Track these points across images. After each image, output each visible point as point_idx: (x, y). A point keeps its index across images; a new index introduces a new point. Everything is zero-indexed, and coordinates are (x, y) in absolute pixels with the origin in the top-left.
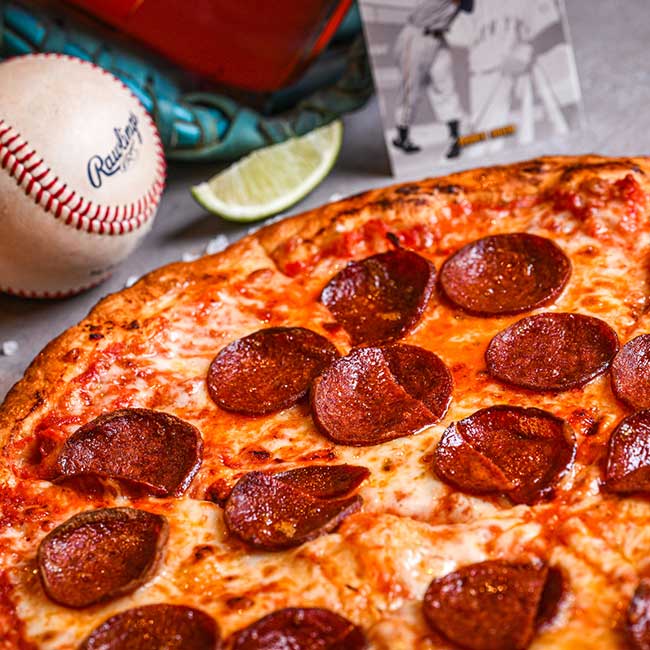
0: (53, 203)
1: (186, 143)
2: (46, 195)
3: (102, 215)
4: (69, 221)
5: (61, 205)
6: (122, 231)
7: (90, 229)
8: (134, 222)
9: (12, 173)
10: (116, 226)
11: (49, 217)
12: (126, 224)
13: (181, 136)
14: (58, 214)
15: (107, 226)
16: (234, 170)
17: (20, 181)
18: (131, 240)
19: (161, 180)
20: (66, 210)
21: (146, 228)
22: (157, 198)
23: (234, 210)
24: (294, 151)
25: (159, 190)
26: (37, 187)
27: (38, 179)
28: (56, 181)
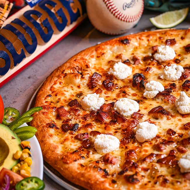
0: (113, 12)
1: (151, 6)
2: (112, 10)
3: (125, 17)
4: (117, 17)
5: (115, 13)
6: (129, 22)
7: (121, 20)
8: (132, 20)
9: (105, 3)
10: (128, 20)
11: (112, 15)
12: (130, 20)
13: (150, 4)
14: (114, 15)
15: (125, 20)
17: (107, 5)
18: (131, 25)
19: (142, 12)
20: (116, 14)
21: (136, 22)
22: (140, 16)
25: (141, 14)
26: (110, 7)
27: (111, 6)
28: (115, 7)
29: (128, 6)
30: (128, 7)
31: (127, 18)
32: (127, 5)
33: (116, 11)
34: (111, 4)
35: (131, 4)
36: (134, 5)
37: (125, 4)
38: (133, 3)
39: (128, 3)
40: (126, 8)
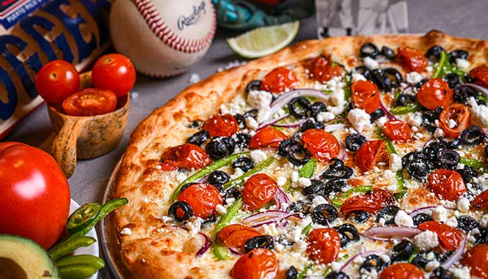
0: (160, 33)
1: (231, 21)
2: (158, 30)
3: (181, 42)
4: (166, 42)
5: (164, 35)
6: (190, 51)
7: (175, 48)
8: (196, 49)
9: (145, 17)
10: (188, 49)
11: (158, 40)
12: (192, 49)
13: (229, 17)
14: (162, 39)
15: (183, 48)
16: (247, 35)
17: (148, 21)
18: (194, 57)
19: (213, 32)
20: (166, 37)
21: (202, 53)
22: (210, 41)
23: (245, 52)
24: (276, 31)
25: (211, 37)
26: (154, 25)
27: (156, 22)
28: (163, 24)
29: (187, 22)
30: (188, 25)
31: (185, 44)
32: (185, 19)
33: (166, 31)
34: (156, 19)
35: (193, 18)
36: (197, 20)
37: (183, 19)
38: (196, 17)
39: (186, 17)
40: (184, 25)
